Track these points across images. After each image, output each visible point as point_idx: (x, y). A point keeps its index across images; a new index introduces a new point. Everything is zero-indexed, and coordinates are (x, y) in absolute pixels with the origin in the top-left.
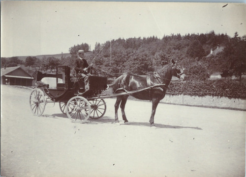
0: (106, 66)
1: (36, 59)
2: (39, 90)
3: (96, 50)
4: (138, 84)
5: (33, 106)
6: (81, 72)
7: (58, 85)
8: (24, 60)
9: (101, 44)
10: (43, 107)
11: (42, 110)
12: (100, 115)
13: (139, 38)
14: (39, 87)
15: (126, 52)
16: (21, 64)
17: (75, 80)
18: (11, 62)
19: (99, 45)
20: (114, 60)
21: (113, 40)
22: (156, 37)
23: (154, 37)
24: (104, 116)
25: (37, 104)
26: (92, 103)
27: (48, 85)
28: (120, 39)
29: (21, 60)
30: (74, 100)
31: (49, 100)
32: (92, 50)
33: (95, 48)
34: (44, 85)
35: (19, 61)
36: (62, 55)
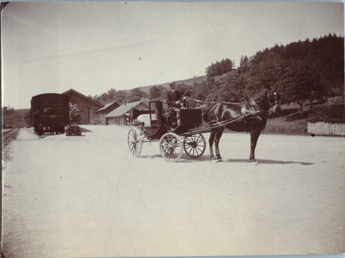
0: (250, 89)
1: (163, 88)
2: (135, 128)
3: (241, 67)
4: (233, 114)
5: (131, 147)
6: (173, 106)
7: (152, 122)
8: (148, 92)
9: (248, 57)
10: (140, 147)
11: (139, 151)
12: (200, 153)
13: (307, 41)
14: (136, 125)
15: (281, 66)
16: (145, 97)
17: (167, 115)
18: (133, 95)
19: (246, 59)
20: (260, 80)
21: (267, 49)
22: (335, 36)
23: (330, 35)
24: (204, 154)
25: (134, 145)
26: (190, 139)
27: (143, 123)
28: (276, 47)
29: (144, 91)
30: (166, 138)
31: (146, 139)
32: (236, 68)
33: (241, 64)
34: (140, 123)
35: (143, 93)
36: (195, 79)
